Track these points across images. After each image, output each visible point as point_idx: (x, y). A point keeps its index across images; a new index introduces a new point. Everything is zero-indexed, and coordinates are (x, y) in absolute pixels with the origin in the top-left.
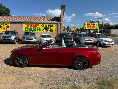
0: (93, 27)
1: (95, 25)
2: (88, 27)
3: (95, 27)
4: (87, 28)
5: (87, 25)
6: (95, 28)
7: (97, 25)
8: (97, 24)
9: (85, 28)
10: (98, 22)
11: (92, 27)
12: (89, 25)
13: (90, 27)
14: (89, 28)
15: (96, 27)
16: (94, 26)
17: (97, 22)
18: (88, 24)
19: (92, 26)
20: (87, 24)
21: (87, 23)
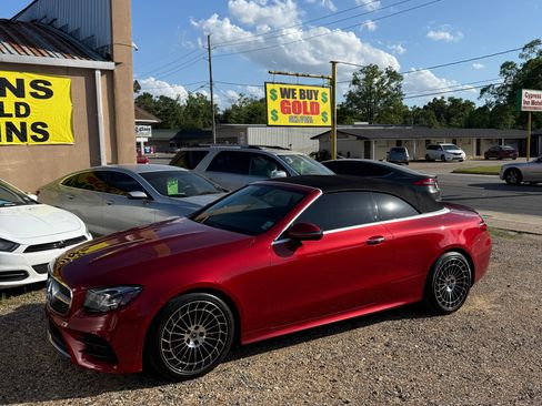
0: (309, 110)
1: (319, 96)
2: (285, 110)
3: (318, 113)
4: (280, 114)
5: (280, 99)
6: (320, 116)
7: (328, 97)
8: (328, 91)
9: (270, 115)
10: (333, 83)
11: (306, 112)
12: (291, 100)
13: (298, 108)
14: (291, 119)
15: (324, 114)
16: (312, 104)
17: (327, 81)
18: (285, 93)
19: (305, 103)
20: (278, 94)
21: (277, 87)
